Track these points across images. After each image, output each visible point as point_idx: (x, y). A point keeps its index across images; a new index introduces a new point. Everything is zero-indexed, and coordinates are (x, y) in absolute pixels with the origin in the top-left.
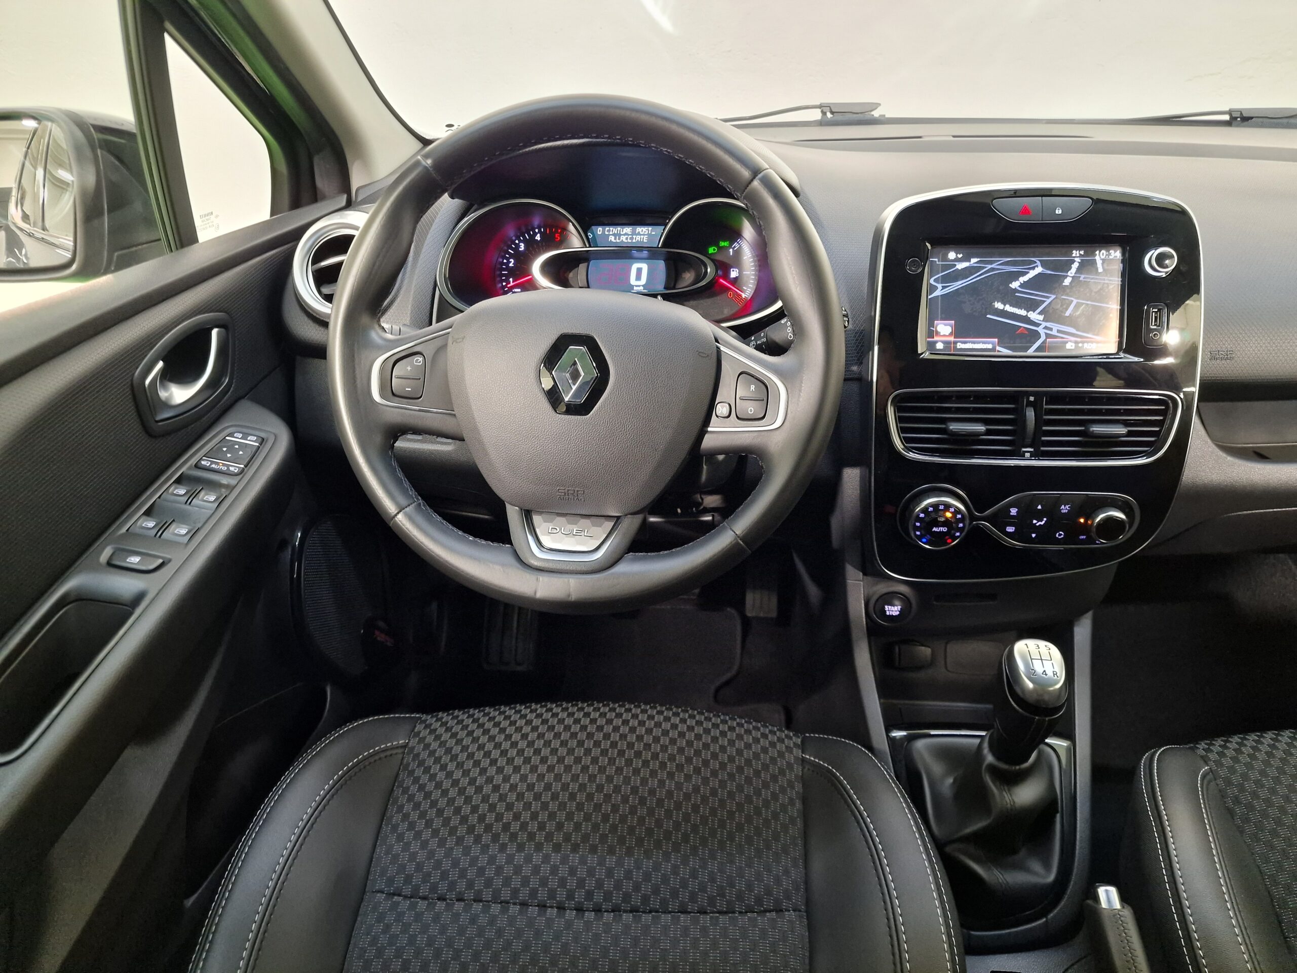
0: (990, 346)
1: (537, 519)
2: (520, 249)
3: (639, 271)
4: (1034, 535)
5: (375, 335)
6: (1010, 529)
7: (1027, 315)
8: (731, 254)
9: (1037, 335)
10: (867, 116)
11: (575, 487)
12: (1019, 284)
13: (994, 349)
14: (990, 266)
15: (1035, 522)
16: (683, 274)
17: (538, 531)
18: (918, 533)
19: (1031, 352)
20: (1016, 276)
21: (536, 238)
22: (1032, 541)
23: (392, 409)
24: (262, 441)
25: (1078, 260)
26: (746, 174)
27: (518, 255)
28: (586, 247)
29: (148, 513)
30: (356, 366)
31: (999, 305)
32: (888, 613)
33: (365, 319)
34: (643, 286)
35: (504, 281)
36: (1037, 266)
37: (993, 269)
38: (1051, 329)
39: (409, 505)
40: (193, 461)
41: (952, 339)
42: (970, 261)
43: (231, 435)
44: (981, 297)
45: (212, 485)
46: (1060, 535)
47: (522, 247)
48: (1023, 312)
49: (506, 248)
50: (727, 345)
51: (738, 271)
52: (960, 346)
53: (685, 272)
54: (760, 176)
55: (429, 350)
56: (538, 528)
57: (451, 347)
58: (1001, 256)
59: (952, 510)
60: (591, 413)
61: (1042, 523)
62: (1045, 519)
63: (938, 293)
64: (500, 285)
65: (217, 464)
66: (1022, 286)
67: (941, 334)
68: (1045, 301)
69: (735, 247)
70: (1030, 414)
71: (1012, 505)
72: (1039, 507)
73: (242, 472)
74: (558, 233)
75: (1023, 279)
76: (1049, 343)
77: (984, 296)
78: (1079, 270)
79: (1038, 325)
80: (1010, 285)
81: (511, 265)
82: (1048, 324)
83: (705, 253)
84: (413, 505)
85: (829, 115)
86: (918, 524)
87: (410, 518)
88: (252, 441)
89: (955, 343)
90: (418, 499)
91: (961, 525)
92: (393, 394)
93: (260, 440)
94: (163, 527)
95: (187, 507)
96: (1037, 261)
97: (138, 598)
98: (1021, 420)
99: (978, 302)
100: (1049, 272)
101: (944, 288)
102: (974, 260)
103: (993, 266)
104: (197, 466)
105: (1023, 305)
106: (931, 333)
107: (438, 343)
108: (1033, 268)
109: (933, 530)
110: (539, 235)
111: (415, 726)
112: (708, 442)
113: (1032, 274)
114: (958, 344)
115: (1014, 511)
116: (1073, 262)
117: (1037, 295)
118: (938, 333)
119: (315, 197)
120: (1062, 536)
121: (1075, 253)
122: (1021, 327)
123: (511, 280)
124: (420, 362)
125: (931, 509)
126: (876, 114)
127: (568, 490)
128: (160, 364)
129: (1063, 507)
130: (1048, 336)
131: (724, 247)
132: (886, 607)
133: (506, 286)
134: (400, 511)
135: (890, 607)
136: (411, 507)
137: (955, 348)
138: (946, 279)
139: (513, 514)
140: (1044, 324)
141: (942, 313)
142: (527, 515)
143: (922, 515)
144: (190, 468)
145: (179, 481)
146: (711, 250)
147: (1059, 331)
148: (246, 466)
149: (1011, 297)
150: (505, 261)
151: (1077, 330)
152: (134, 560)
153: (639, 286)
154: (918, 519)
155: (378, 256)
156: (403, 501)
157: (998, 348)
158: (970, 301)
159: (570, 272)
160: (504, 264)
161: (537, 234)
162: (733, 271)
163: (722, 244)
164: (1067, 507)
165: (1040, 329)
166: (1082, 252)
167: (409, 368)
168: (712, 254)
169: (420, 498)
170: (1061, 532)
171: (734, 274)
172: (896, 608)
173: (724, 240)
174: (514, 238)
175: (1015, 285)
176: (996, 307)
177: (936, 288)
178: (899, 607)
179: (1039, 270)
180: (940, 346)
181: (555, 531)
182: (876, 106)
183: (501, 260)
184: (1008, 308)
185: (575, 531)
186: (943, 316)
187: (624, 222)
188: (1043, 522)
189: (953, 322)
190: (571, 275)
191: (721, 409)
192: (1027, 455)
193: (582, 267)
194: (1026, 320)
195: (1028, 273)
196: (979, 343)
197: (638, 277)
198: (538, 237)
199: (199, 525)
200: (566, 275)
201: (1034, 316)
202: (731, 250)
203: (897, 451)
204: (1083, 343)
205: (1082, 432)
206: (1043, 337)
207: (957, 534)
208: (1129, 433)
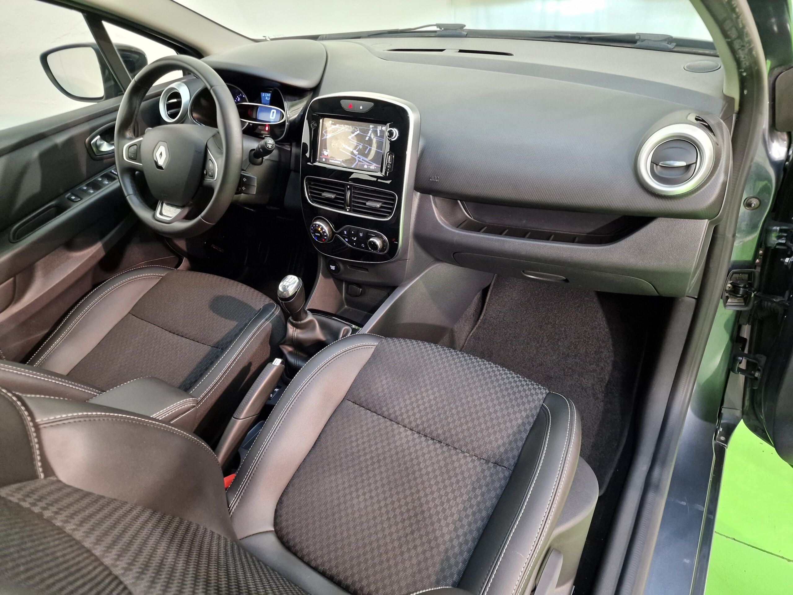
0: (340, 163)
4: (355, 244)
6: (347, 240)
15: (353, 238)
17: (163, 208)
19: (353, 167)
22: (355, 246)
25: (371, 129)
29: (87, 184)
32: (331, 268)
36: (358, 130)
37: (343, 130)
38: (360, 158)
39: (133, 194)
40: (110, 170)
44: (338, 141)
50: (209, 149)
52: (330, 161)
55: (139, 144)
58: (346, 124)
59: (321, 227)
61: (355, 239)
63: (325, 137)
68: (359, 146)
70: (349, 193)
71: (345, 229)
72: (353, 232)
75: (352, 135)
76: (359, 164)
78: (371, 134)
79: (356, 156)
82: (359, 156)
87: (130, 198)
92: (129, 157)
96: (358, 128)
98: (344, 195)
99: (337, 143)
100: (362, 133)
102: (337, 125)
103: (344, 128)
104: (111, 172)
108: (356, 131)
109: (316, 233)
112: (205, 183)
115: (345, 232)
117: (356, 143)
121: (371, 126)
124: (136, 148)
128: (99, 135)
129: (360, 234)
130: (359, 161)
134: (128, 196)
140: (358, 156)
142: (162, 203)
144: (108, 172)
147: (363, 160)
151: (368, 160)
152: (73, 198)
156: (131, 193)
157: (342, 164)
158: (334, 142)
164: (362, 234)
165: (356, 158)
166: (374, 126)
167: (133, 149)
172: (334, 267)
175: (350, 137)
177: (324, 135)
179: (358, 132)
180: (324, 160)
184: (347, 147)
191: (205, 172)
201: (355, 152)
203: (307, 200)
204: (370, 166)
205: (365, 203)
206: (357, 160)
207: (325, 238)
208: (381, 207)
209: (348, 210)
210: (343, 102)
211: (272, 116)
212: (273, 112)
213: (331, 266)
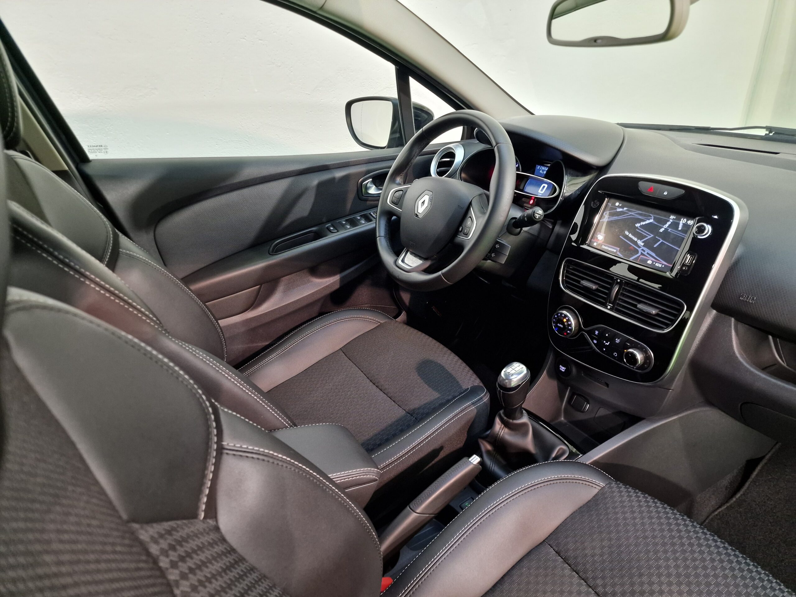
0: (615, 251)
1: (408, 253)
4: (604, 349)
6: (595, 342)
7: (637, 241)
9: (637, 252)
11: (414, 243)
13: (616, 253)
14: (630, 213)
15: (605, 342)
17: (406, 256)
19: (631, 259)
20: (640, 221)
22: (604, 352)
23: (389, 204)
25: (671, 221)
29: (347, 220)
31: (627, 233)
32: (560, 369)
34: (542, 194)
36: (651, 219)
37: (631, 215)
38: (644, 251)
41: (602, 243)
42: (623, 209)
45: (368, 219)
48: (635, 239)
58: (637, 209)
59: (567, 318)
61: (608, 344)
62: (609, 343)
63: (604, 220)
65: (374, 214)
66: (641, 226)
68: (648, 237)
70: (616, 289)
71: (598, 329)
72: (607, 335)
75: (642, 223)
76: (641, 257)
77: (621, 226)
78: (669, 226)
79: (640, 247)
80: (636, 225)
82: (645, 249)
86: (554, 320)
89: (603, 245)
92: (392, 201)
94: (346, 224)
95: (357, 222)
96: (652, 216)
98: (610, 290)
99: (618, 229)
100: (656, 223)
101: (607, 218)
102: (625, 209)
103: (632, 213)
104: (370, 213)
105: (637, 236)
106: (594, 237)
108: (649, 219)
109: (558, 325)
113: (648, 222)
115: (597, 332)
116: (669, 221)
117: (645, 232)
118: (597, 238)
120: (616, 355)
121: (672, 217)
122: (632, 246)
125: (559, 315)
128: (371, 179)
129: (617, 339)
130: (642, 254)
134: (379, 237)
136: (382, 237)
137: (602, 247)
138: (611, 215)
139: (404, 249)
140: (643, 248)
142: (407, 250)
145: (362, 215)
147: (648, 253)
149: (633, 230)
151: (656, 255)
152: (332, 228)
154: (555, 317)
157: (618, 253)
158: (615, 227)
164: (619, 340)
165: (640, 250)
166: (675, 217)
167: (398, 195)
170: (616, 353)
172: (563, 367)
175: (638, 225)
176: (625, 233)
177: (604, 218)
178: (565, 368)
179: (651, 221)
180: (595, 244)
184: (630, 236)
185: (414, 260)
189: (604, 235)
193: (525, 181)
194: (635, 243)
195: (646, 221)
196: (611, 248)
201: (640, 243)
203: (559, 285)
204: (656, 263)
205: (636, 305)
206: (640, 254)
207: (569, 332)
208: (657, 315)
209: (609, 307)
210: (642, 185)
211: (542, 190)
212: (544, 187)
213: (561, 366)
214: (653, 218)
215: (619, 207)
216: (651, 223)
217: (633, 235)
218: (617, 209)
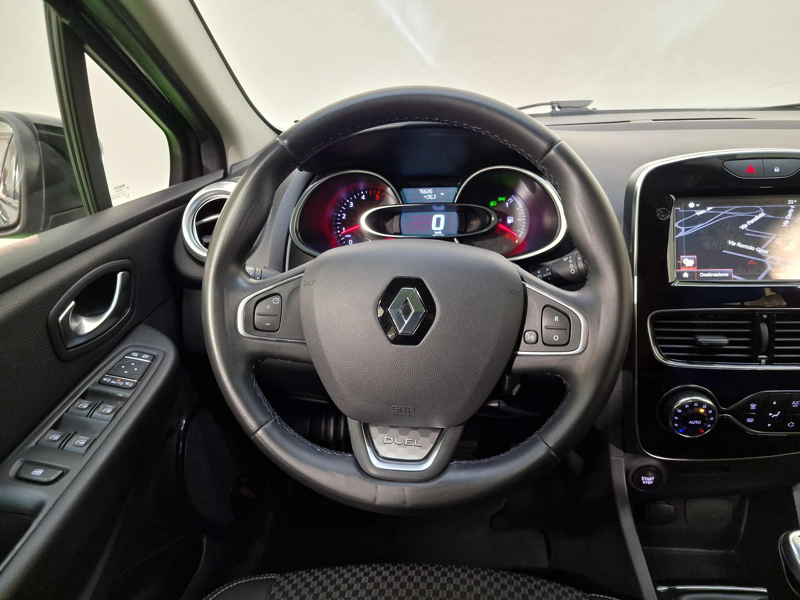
0: (727, 275)
1: (374, 430)
2: (350, 206)
3: (438, 220)
4: (769, 425)
5: (242, 281)
6: (750, 420)
7: (755, 250)
8: (507, 206)
9: (764, 266)
10: (584, 109)
11: (408, 406)
12: (747, 226)
13: (730, 277)
14: (722, 213)
15: (770, 414)
16: (471, 221)
17: (374, 441)
18: (676, 425)
19: (760, 279)
20: (744, 220)
21: (362, 198)
22: (768, 429)
23: (254, 341)
24: (154, 358)
25: (793, 206)
26: (544, 145)
27: (348, 211)
28: (400, 204)
29: (55, 427)
30: (226, 307)
31: (732, 243)
32: (644, 483)
33: (233, 269)
34: (441, 231)
35: (338, 229)
36: (761, 212)
37: (725, 215)
38: (775, 261)
39: (267, 423)
40: (97, 378)
41: (695, 270)
42: (706, 209)
43: (129, 354)
44: (717, 237)
45: (110, 398)
46: (791, 424)
47: (352, 204)
48: (752, 248)
49: (339, 206)
50: (531, 283)
51: (512, 218)
52: (702, 275)
53: (472, 220)
54: (556, 146)
55: (285, 291)
56: (375, 439)
57: (304, 291)
58: (732, 204)
60: (421, 343)
61: (777, 416)
62: (779, 412)
63: (682, 234)
64: (336, 233)
65: (116, 379)
66: (749, 227)
67: (687, 266)
68: (769, 239)
69: (510, 201)
70: (764, 328)
71: (751, 401)
72: (775, 403)
73: (136, 385)
74: (378, 194)
75: (749, 222)
76: (776, 271)
77: (720, 235)
78: (794, 214)
79: (764, 257)
80: (740, 227)
81: (344, 218)
82: (773, 257)
83: (488, 206)
84: (271, 422)
85: (557, 109)
86: (676, 418)
87: (268, 433)
88: (145, 359)
89: (699, 273)
90: (274, 415)
91: (712, 419)
92: (256, 329)
93: (152, 357)
94: (67, 438)
95: (88, 419)
96: (760, 208)
97: (39, 507)
98: (753, 335)
99: (716, 240)
100: (771, 217)
101: (686, 230)
102: (709, 209)
103: (725, 212)
104: (100, 382)
105: (752, 242)
106: (679, 265)
107: (292, 285)
108: (758, 214)
109: (690, 423)
110: (364, 196)
111: (271, 589)
112: (518, 364)
113: (757, 218)
114: (701, 274)
116: (789, 208)
118: (684, 265)
119: (201, 172)
120: (793, 425)
121: (790, 202)
122: (751, 259)
123: (344, 228)
124: (277, 302)
125: (687, 406)
126: (590, 107)
127: (401, 408)
128: (73, 303)
129: (794, 403)
130: (773, 266)
131: (502, 201)
132: (642, 477)
133: (340, 233)
134: (260, 428)
135: (645, 478)
136: (268, 424)
137: (699, 277)
138: (688, 224)
139: (354, 426)
140: (770, 257)
141: (686, 250)
142: (365, 428)
143: (679, 411)
144: (94, 384)
145: (83, 397)
146: (492, 204)
147: (782, 263)
148: (139, 381)
149: (741, 236)
150: (339, 215)
152: (38, 473)
153: (439, 231)
154: (676, 414)
155: (244, 217)
156: (263, 419)
157: (733, 276)
158: (709, 240)
159: (387, 222)
160: (339, 217)
161: (362, 195)
162: (509, 218)
163: (500, 199)
164: (797, 402)
165: (766, 261)
166: (795, 201)
167: (269, 307)
168: (493, 206)
169: (276, 414)
170: (791, 423)
171: (510, 221)
172: (650, 479)
173: (502, 196)
174: (345, 199)
175: (744, 227)
176: (730, 244)
177: (681, 230)
178: (653, 478)
179: (762, 215)
180: (686, 275)
181: (389, 442)
182: (589, 102)
183: (336, 214)
184: (739, 245)
185: (406, 442)
186: (688, 252)
187: (426, 185)
188: (778, 414)
189: (696, 256)
190: (388, 224)
191: (530, 336)
192: (763, 361)
193: (396, 218)
194: (755, 254)
195: (754, 217)
196: (718, 272)
197: (438, 225)
198: (363, 198)
199: (96, 436)
200: (384, 224)
202: (507, 203)
203: (656, 358)
206: (770, 267)
207: (709, 426)
210: (729, 165)
214: (762, 210)
215: (696, 208)
216: (763, 218)
217: (743, 243)
218: (695, 212)
